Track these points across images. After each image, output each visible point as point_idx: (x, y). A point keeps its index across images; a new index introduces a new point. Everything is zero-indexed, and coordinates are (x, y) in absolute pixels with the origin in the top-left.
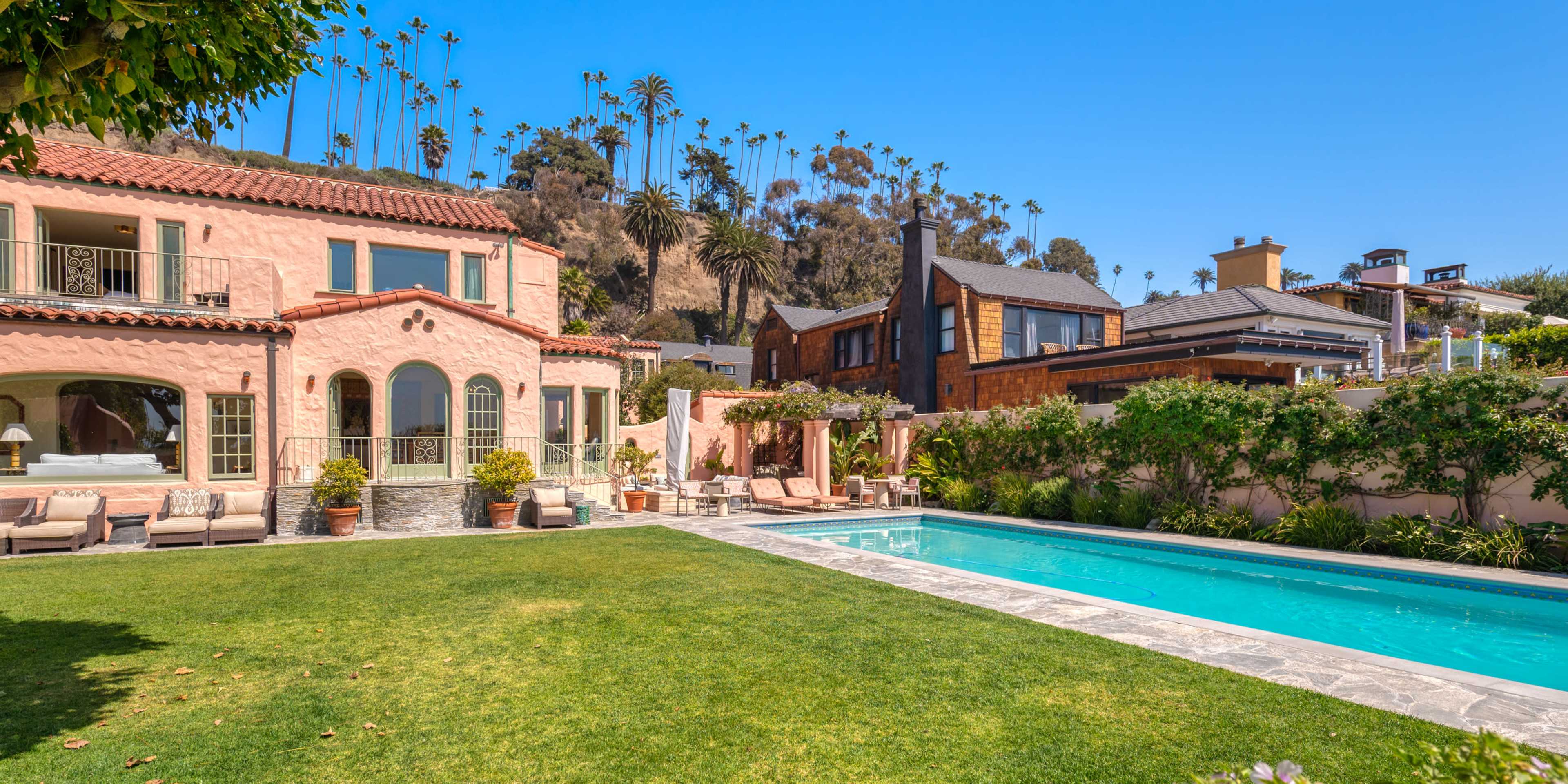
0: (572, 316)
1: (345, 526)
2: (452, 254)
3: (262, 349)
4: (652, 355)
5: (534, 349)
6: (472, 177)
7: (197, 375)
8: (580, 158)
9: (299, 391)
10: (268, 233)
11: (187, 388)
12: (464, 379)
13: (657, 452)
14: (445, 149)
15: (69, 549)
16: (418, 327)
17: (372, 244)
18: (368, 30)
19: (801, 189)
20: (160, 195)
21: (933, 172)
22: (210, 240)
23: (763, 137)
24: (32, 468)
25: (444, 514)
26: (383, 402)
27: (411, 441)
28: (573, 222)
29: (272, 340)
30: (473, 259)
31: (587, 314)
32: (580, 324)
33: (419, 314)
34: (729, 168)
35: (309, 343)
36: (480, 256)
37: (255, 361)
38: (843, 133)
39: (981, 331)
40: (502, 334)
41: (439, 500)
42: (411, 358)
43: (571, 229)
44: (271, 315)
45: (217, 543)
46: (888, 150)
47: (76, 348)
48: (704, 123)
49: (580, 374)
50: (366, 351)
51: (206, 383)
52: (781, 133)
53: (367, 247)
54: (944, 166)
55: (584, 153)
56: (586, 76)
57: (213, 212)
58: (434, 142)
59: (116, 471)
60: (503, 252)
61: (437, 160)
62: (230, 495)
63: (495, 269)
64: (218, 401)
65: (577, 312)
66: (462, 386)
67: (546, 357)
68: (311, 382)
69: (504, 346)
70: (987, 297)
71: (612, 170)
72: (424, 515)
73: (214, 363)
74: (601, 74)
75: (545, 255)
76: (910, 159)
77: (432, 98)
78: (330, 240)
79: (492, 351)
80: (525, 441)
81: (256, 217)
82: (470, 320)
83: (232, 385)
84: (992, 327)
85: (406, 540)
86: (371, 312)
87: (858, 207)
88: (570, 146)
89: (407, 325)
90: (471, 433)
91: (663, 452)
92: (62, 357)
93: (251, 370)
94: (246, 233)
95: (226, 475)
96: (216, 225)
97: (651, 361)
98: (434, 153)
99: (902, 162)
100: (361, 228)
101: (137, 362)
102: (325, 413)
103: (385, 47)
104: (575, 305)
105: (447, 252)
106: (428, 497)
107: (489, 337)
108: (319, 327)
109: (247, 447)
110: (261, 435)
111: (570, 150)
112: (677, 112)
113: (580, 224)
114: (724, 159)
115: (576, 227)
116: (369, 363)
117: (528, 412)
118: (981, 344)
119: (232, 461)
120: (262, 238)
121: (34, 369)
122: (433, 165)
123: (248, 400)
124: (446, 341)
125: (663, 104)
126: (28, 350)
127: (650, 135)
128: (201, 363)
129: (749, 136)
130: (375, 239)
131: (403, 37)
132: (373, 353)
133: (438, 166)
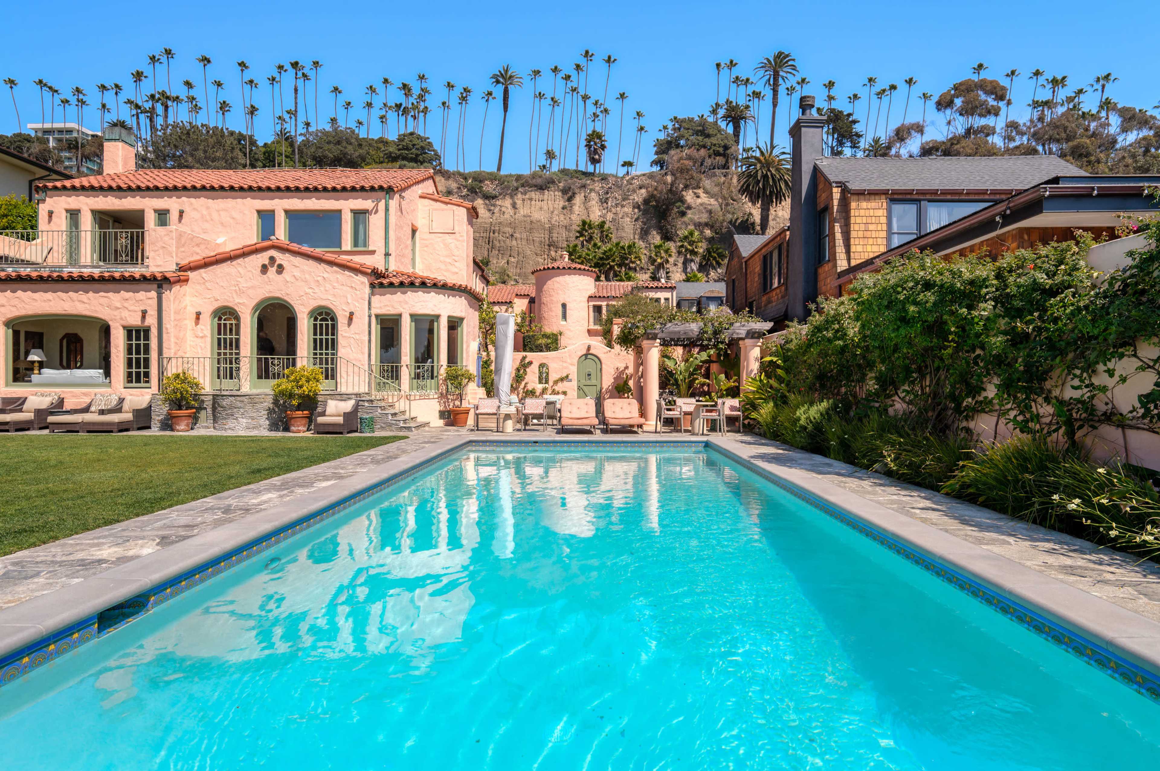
0: (689, 270)
3: (154, 293)
4: (667, 294)
6: (624, 165)
7: (116, 313)
9: (191, 323)
12: (306, 310)
14: (603, 147)
18: (556, 68)
19: (926, 129)
23: (894, 87)
26: (248, 330)
28: (700, 191)
29: (160, 286)
32: (695, 276)
34: (854, 122)
35: (198, 287)
37: (150, 301)
38: (980, 66)
43: (698, 197)
46: (1037, 73)
48: (831, 85)
49: (407, 303)
50: (236, 291)
52: (912, 79)
56: (718, 65)
58: (595, 143)
61: (597, 157)
65: (694, 267)
71: (737, 142)
73: (126, 305)
74: (731, 61)
77: (606, 110)
87: (990, 139)
90: (315, 355)
92: (44, 304)
93: (148, 308)
98: (596, 152)
99: (1057, 83)
101: (83, 305)
102: (208, 339)
103: (567, 78)
104: (692, 260)
112: (803, 80)
113: (705, 191)
114: (850, 115)
115: (702, 195)
116: (238, 301)
117: (357, 336)
122: (594, 161)
123: (147, 330)
125: (789, 75)
126: (27, 300)
127: (775, 105)
128: (118, 305)
131: (578, 67)
132: (241, 292)
133: (598, 161)
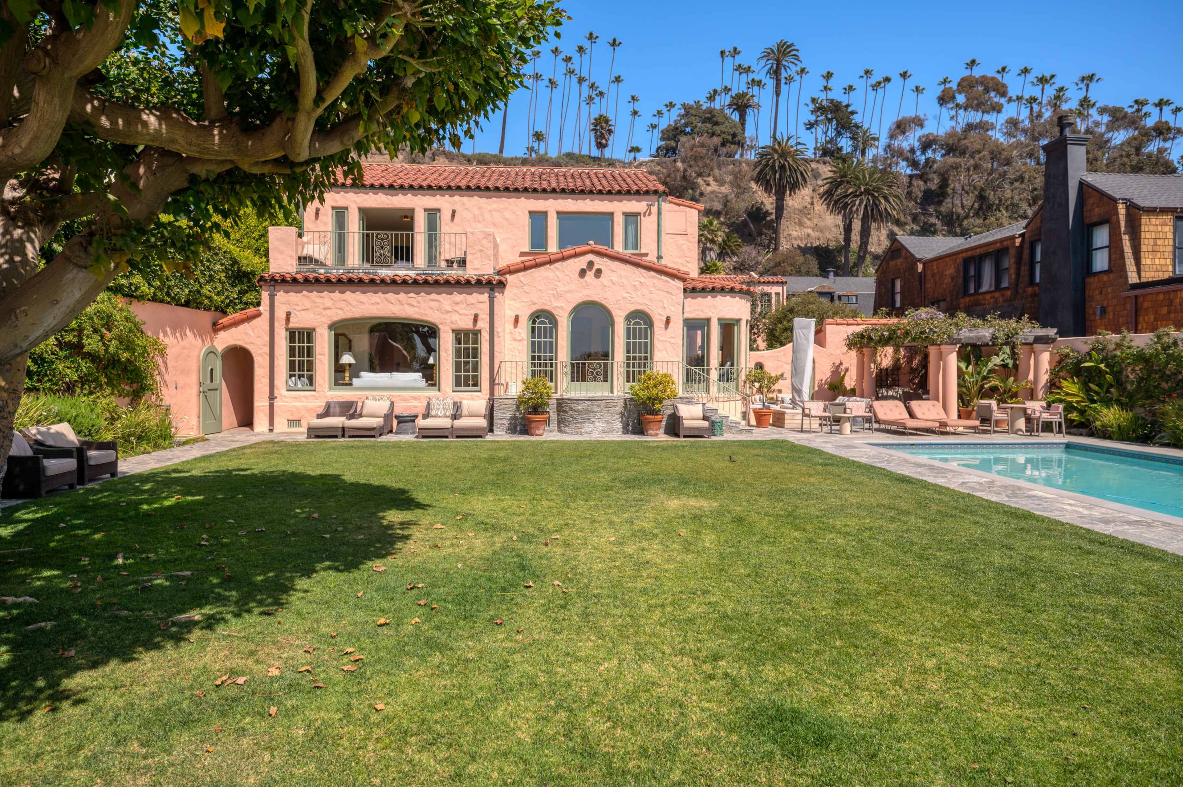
0: (708, 258)
1: (538, 429)
2: (615, 215)
3: (485, 297)
4: (778, 289)
5: (678, 288)
6: (630, 151)
7: (446, 316)
8: (717, 123)
9: (509, 326)
10: (490, 211)
11: (440, 326)
12: (624, 314)
13: (782, 375)
14: (610, 132)
15: (373, 436)
16: (590, 274)
17: (558, 213)
18: (556, 49)
19: (926, 123)
20: (426, 192)
21: (1082, 85)
22: (455, 220)
23: (887, 80)
24: (355, 381)
25: (608, 422)
26: (565, 333)
27: (584, 364)
28: (710, 179)
29: (492, 290)
30: (631, 217)
31: (721, 256)
32: (715, 265)
33: (591, 264)
34: (853, 113)
35: (516, 291)
36: (636, 215)
37: (481, 305)
38: (973, 62)
39: (1143, 248)
40: (653, 277)
41: (604, 411)
42: (585, 299)
43: (708, 185)
44: (491, 271)
45: (457, 437)
46: (1026, 71)
47: (379, 301)
48: (829, 76)
49: (715, 307)
50: (553, 295)
51: (452, 322)
52: (905, 73)
53: (555, 216)
54: (1096, 78)
55: (720, 119)
56: (722, 53)
57: (458, 201)
58: (602, 128)
59: (399, 384)
60: (654, 209)
61: (604, 141)
62: (465, 403)
63: (648, 224)
64: (460, 335)
65: (713, 255)
66: (622, 320)
67: (688, 294)
68: (517, 320)
69: (654, 287)
70: (1152, 211)
71: (743, 130)
72: (593, 423)
73: (457, 308)
74: (735, 49)
75: (687, 209)
76: (1053, 77)
77: (601, 94)
78: (530, 212)
79: (645, 291)
80: (670, 365)
81: (483, 200)
82: (629, 267)
83: (466, 324)
84: (1159, 242)
85: (580, 442)
86: (557, 265)
87: (990, 133)
88: (708, 115)
89: (583, 273)
90: (628, 358)
91: (788, 375)
92: (371, 307)
93: (479, 312)
94: (477, 213)
95: (463, 388)
96: (458, 209)
97: (777, 294)
98: (602, 136)
99: (1043, 81)
100: (551, 202)
101: (412, 309)
102: (525, 343)
103: (568, 59)
104: (711, 249)
105: (612, 214)
106: (596, 409)
107: (643, 280)
108: (522, 279)
109: (476, 368)
110: (485, 359)
111: (708, 118)
112: (803, 70)
113: (716, 180)
114: (848, 106)
115: (712, 183)
116: (556, 304)
117: (673, 341)
118: (1143, 261)
119: (467, 378)
120: (487, 215)
121: (357, 315)
122: (601, 146)
123: (477, 333)
124: (610, 284)
125: (791, 65)
126: (354, 303)
127: (778, 94)
128: (449, 308)
129: (873, 80)
130: (561, 209)
131: (581, 49)
132: (559, 296)
133: (605, 146)
